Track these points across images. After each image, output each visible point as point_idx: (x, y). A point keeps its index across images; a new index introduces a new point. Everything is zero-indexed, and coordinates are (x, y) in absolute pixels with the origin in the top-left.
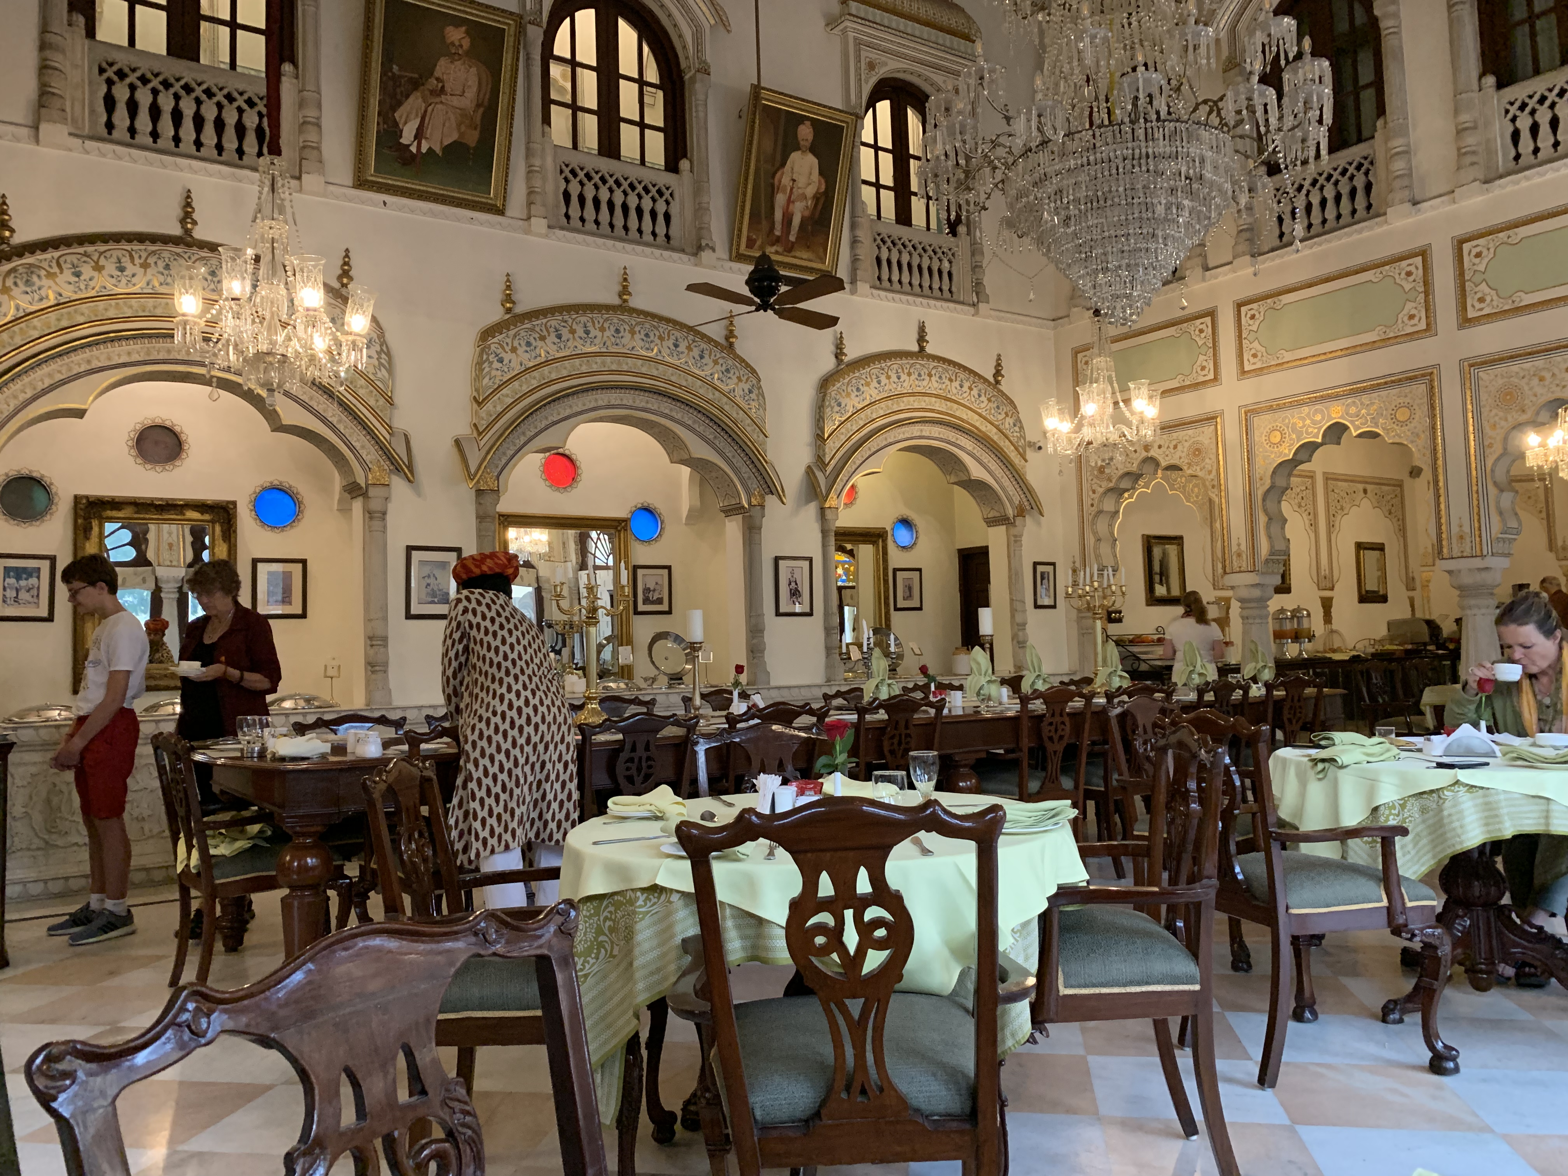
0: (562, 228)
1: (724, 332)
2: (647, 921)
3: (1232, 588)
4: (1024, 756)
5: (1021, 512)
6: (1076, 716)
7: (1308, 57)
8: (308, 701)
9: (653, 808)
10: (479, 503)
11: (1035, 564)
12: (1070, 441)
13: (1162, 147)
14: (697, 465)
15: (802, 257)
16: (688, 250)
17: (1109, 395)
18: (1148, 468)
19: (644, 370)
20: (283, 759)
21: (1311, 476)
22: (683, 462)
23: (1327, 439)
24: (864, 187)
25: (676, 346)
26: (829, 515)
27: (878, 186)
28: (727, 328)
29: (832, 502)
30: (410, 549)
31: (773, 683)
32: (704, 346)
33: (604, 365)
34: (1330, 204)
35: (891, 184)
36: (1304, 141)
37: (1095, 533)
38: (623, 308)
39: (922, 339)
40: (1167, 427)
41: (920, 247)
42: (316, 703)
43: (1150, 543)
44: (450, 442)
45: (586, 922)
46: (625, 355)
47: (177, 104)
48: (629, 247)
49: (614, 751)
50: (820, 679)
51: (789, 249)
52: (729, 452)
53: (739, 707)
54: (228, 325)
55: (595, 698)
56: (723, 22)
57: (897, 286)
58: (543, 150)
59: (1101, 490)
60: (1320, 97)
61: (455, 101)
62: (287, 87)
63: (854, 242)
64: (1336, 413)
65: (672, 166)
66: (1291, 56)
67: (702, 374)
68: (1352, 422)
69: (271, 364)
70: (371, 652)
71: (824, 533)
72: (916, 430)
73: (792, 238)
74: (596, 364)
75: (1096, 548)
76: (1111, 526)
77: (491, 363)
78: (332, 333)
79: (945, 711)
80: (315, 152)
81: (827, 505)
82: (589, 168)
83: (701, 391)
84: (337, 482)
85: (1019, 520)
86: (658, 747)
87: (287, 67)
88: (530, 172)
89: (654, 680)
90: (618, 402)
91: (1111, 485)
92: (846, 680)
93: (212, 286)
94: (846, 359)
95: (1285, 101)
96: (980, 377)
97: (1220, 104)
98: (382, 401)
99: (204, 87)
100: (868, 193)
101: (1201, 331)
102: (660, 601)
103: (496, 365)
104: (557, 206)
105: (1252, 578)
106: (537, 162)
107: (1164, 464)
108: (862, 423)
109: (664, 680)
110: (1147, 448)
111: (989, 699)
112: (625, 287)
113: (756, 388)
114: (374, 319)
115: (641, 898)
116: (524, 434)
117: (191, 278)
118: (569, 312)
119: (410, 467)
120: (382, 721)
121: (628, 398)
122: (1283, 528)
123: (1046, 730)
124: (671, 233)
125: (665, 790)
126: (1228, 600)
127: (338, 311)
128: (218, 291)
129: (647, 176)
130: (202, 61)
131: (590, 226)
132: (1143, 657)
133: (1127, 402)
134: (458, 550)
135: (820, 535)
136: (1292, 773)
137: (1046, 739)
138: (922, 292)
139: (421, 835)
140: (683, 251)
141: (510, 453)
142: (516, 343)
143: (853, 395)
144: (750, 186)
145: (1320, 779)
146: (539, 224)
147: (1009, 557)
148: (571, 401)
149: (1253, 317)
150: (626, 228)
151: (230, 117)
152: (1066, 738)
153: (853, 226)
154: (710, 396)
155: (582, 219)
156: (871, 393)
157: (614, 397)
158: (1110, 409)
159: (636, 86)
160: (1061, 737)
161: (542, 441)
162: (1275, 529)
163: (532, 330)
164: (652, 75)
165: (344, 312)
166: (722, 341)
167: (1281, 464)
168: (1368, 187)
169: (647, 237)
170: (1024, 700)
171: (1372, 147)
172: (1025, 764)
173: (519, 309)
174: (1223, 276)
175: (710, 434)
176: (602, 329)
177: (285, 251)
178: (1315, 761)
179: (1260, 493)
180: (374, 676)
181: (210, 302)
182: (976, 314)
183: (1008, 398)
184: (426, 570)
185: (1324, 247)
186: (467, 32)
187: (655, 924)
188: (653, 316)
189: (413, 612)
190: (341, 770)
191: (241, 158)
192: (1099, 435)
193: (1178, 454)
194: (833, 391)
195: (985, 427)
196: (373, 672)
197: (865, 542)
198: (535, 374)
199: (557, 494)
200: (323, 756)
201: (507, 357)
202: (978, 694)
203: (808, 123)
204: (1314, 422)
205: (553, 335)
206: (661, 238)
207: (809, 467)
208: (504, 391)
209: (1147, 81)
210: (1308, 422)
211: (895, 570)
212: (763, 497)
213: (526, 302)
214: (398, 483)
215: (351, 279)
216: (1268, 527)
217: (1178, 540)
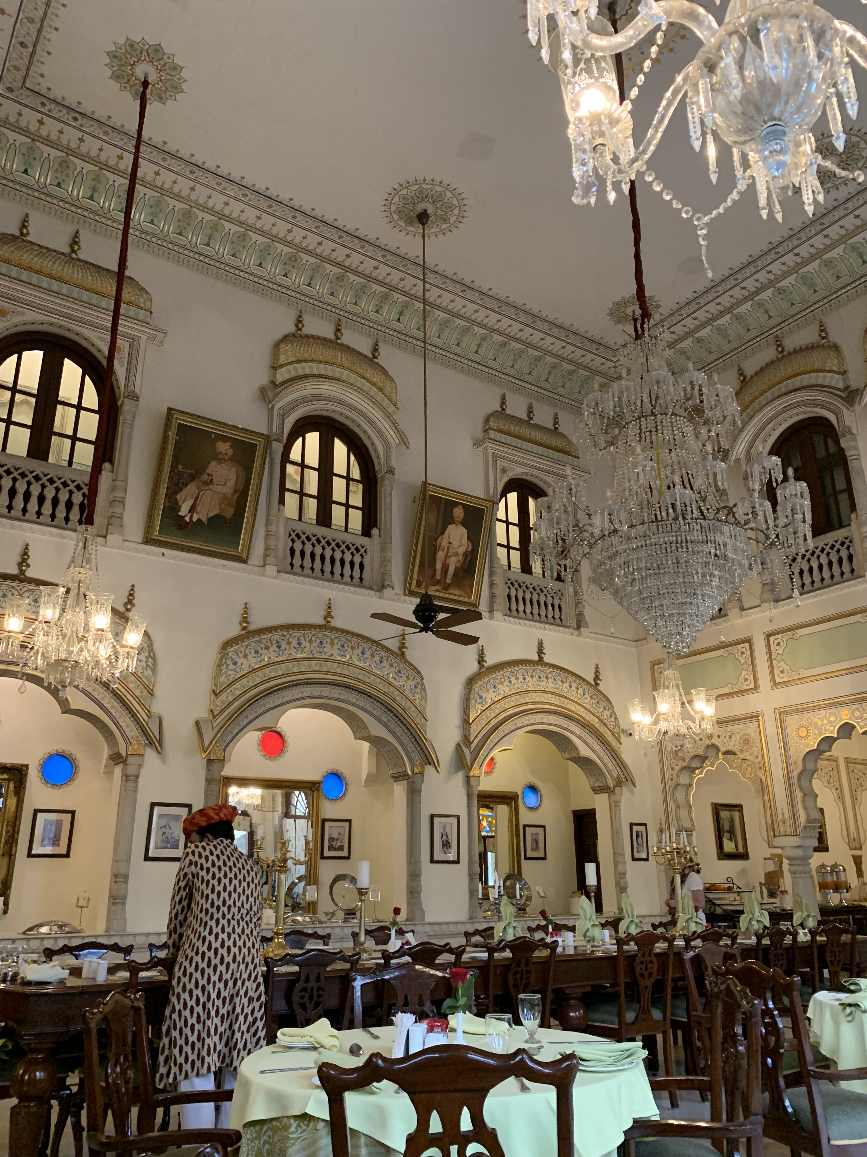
0: (287, 572)
1: (398, 644)
2: (297, 1146)
3: (782, 848)
4: (622, 989)
5: (619, 783)
6: (662, 956)
7: (792, 480)
8: (60, 927)
9: (312, 1040)
10: (208, 770)
11: (632, 825)
12: (651, 731)
13: (696, 535)
14: (375, 741)
15: (455, 594)
16: (375, 588)
17: (677, 698)
18: (711, 753)
19: (339, 671)
20: (29, 983)
21: (835, 760)
22: (364, 739)
23: (841, 735)
24: (499, 548)
25: (363, 653)
26: (473, 781)
27: (508, 547)
28: (400, 641)
29: (475, 771)
30: (153, 805)
31: (427, 919)
32: (383, 654)
33: (310, 667)
34: (825, 568)
35: (518, 546)
36: (795, 533)
37: (675, 801)
38: (327, 627)
39: (540, 651)
40: (721, 722)
41: (538, 589)
42: (67, 929)
43: (717, 809)
44: (191, 724)
45: (248, 1145)
46: (326, 660)
47: (28, 488)
48: (333, 585)
49: (293, 980)
50: (464, 916)
51: (446, 588)
52: (398, 731)
53: (394, 944)
54: (39, 640)
55: (282, 934)
56: (404, 442)
57: (522, 614)
58: (278, 521)
59: (678, 768)
60: (802, 507)
61: (220, 489)
62: (105, 479)
63: (492, 584)
64: (845, 715)
65: (366, 532)
66: (780, 480)
67: (381, 674)
68: (858, 723)
69: (67, 668)
70: (115, 887)
71: (469, 796)
72: (538, 718)
73: (448, 581)
74: (304, 666)
75: (677, 814)
76: (687, 795)
77: (228, 665)
78: (114, 646)
79: (559, 950)
80: (118, 520)
81: (471, 774)
82: (309, 533)
83: (380, 686)
84: (106, 752)
85: (617, 789)
86: (327, 979)
87: (107, 465)
88: (268, 535)
89: (333, 914)
90: (318, 694)
91: (685, 764)
92: (485, 918)
93: (34, 609)
94: (486, 665)
95: (779, 508)
96: (584, 680)
97: (734, 510)
98: (145, 692)
99: (48, 477)
100: (502, 552)
101: (742, 653)
102: (341, 848)
103: (232, 667)
104: (285, 558)
105: (795, 841)
106: (273, 528)
107: (723, 749)
108: (498, 712)
109: (341, 915)
110: (710, 737)
111: (593, 939)
112: (329, 612)
113: (420, 685)
114: (146, 634)
115: (294, 1124)
116: (247, 717)
117: (18, 606)
118: (287, 630)
119: (160, 742)
120: (115, 948)
121: (326, 691)
122: (815, 801)
123: (639, 969)
124: (364, 576)
125: (324, 1023)
126: (780, 856)
127: (121, 628)
128: (37, 613)
129: (349, 539)
130: (50, 461)
131: (308, 571)
132: (717, 902)
133: (690, 702)
134: (189, 806)
135: (465, 798)
136: (827, 1014)
137: (638, 976)
138: (540, 619)
139: (126, 1059)
140: (371, 588)
141: (235, 731)
142: (247, 652)
143: (491, 691)
144: (420, 547)
145: (849, 1022)
146: (271, 570)
147: (611, 818)
148: (284, 693)
149: (778, 644)
150: (332, 573)
151: (64, 497)
152: (655, 974)
153: (491, 574)
154: (386, 690)
155: (302, 567)
156: (504, 689)
157: (315, 690)
158: (679, 709)
159: (345, 481)
160: (650, 974)
161: (261, 722)
162: (809, 802)
163: (260, 642)
164: (356, 474)
165: (125, 628)
166: (397, 650)
167: (808, 753)
168: (850, 558)
169: (347, 578)
170: (620, 942)
171: (850, 531)
172: (623, 996)
173: (252, 628)
174: (755, 615)
175: (384, 718)
176: (311, 642)
177: (88, 588)
178: (845, 1006)
179: (795, 774)
180: (114, 908)
181: (30, 621)
182: (579, 635)
183: (605, 696)
184: (164, 822)
185: (824, 597)
186: (231, 446)
187: (303, 1149)
188: (348, 632)
189: (150, 855)
190: (74, 994)
191: (67, 523)
192: (672, 728)
193: (733, 742)
194: (476, 687)
195: (589, 718)
196: (114, 904)
197: (501, 803)
198: (259, 673)
199: (268, 762)
200: (62, 981)
201: (239, 661)
202: (585, 936)
203: (460, 507)
204: (830, 722)
205: (275, 646)
206: (356, 580)
207: (458, 744)
208: (236, 686)
209: (682, 495)
210: (825, 721)
211: (525, 826)
212: (423, 768)
213: (257, 622)
214: (150, 754)
215: (133, 605)
216: (803, 801)
217: (738, 807)
